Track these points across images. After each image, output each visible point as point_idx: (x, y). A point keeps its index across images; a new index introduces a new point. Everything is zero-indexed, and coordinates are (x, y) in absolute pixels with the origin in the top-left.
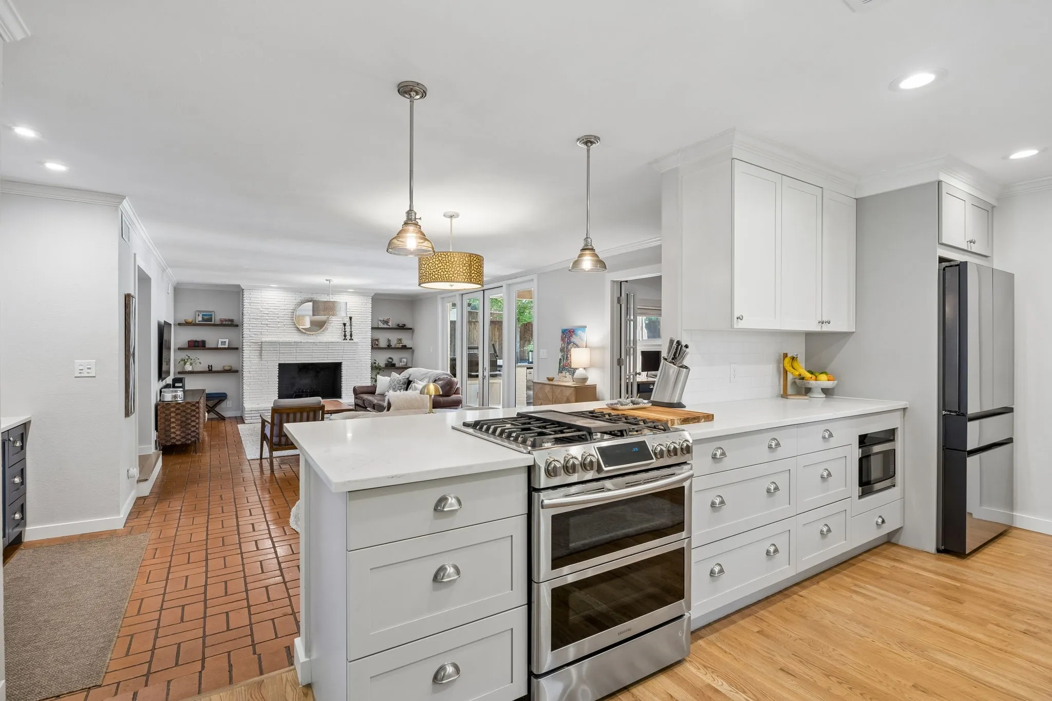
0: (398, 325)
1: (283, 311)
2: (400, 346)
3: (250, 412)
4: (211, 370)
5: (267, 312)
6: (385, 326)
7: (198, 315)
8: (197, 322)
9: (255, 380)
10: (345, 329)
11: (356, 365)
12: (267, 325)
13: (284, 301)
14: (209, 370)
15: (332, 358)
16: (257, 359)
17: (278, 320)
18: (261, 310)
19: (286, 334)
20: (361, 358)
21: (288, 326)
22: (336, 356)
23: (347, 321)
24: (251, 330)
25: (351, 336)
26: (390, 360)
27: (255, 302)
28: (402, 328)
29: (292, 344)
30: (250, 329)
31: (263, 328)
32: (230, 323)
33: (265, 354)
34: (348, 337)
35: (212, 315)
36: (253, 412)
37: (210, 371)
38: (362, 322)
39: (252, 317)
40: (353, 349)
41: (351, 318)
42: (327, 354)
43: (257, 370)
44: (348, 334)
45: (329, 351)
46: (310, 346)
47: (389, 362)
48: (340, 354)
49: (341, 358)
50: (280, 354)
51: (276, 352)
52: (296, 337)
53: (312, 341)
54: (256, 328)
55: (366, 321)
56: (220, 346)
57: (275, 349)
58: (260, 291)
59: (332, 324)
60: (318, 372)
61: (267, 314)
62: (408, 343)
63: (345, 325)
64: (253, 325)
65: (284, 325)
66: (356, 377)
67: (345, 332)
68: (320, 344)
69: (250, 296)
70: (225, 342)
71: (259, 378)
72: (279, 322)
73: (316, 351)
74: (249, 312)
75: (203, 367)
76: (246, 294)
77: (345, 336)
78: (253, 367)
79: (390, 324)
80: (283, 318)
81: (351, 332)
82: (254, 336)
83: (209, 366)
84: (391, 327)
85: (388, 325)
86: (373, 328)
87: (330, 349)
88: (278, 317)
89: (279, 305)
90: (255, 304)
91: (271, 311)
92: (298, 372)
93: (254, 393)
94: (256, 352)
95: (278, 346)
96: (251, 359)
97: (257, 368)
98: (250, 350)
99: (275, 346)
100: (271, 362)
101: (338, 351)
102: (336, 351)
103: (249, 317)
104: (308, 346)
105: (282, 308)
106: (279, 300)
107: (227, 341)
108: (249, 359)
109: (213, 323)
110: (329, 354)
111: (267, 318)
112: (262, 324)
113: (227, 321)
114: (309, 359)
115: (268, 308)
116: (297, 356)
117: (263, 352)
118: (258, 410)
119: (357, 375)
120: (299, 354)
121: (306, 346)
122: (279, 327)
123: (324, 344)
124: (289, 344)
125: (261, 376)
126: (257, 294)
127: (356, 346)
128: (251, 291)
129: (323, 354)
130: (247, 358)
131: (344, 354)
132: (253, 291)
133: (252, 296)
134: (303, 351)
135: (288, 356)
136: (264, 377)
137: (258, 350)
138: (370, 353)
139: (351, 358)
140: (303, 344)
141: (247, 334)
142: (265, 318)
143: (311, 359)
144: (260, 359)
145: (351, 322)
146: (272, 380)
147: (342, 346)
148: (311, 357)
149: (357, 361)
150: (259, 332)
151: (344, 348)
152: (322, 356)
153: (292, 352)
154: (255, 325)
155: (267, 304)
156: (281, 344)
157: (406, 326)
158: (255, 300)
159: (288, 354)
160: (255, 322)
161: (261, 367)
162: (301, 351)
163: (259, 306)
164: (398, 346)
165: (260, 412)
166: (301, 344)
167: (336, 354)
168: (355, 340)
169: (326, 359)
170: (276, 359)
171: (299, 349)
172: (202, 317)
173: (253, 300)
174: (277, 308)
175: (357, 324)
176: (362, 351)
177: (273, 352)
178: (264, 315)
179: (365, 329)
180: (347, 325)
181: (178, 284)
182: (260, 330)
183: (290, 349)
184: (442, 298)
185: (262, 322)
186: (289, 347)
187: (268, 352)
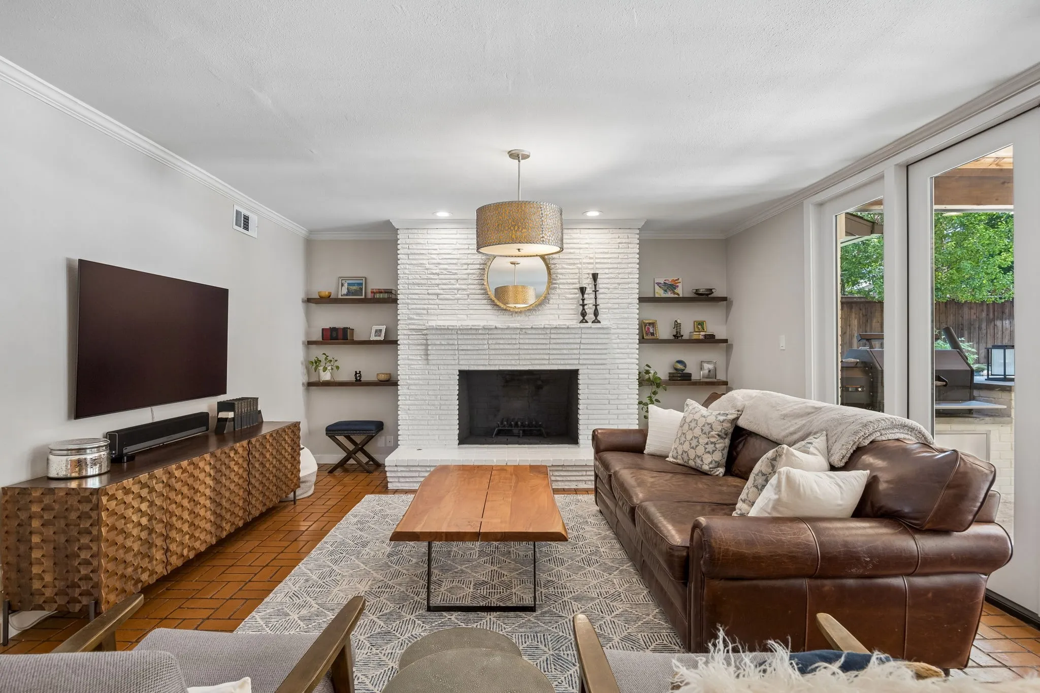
0: (697, 292)
1: (465, 267)
2: (701, 337)
3: (396, 469)
4: (360, 380)
5: (437, 271)
6: (670, 295)
7: (342, 285)
8: (340, 297)
9: (416, 402)
10: (583, 300)
11: (608, 376)
12: (438, 295)
13: (469, 248)
14: (357, 380)
15: (559, 362)
16: (420, 362)
17: (458, 286)
18: (428, 266)
19: (471, 312)
20: (618, 361)
21: (477, 297)
22: (566, 357)
23: (587, 282)
24: (410, 307)
25: (596, 314)
26: (679, 366)
27: (418, 252)
28: (704, 297)
29: (480, 332)
30: (408, 304)
31: (431, 302)
32: (386, 296)
33: (433, 352)
34: (590, 316)
35: (361, 284)
36: (400, 469)
37: (358, 382)
38: (619, 284)
39: (411, 281)
40: (600, 341)
41: (595, 277)
42: (548, 352)
43: (421, 382)
44: (590, 310)
45: (551, 346)
46: (514, 336)
47: (676, 369)
48: (576, 351)
49: (576, 362)
50: (461, 352)
51: (453, 347)
52: (489, 319)
53: (518, 325)
54: (419, 302)
55: (629, 283)
56: (373, 338)
57: (451, 342)
58: (425, 231)
59: (558, 291)
60: (539, 388)
61: (438, 274)
62: (716, 327)
63: (583, 290)
64: (414, 296)
65: (468, 295)
66: (607, 402)
67: (583, 305)
68: (534, 332)
69: (408, 241)
70: (381, 330)
71: (424, 397)
72: (458, 290)
73: (525, 347)
74: (407, 271)
75: (346, 375)
76: (402, 238)
77: (584, 314)
78: (414, 376)
79: (679, 290)
80: (465, 282)
81: (596, 305)
82: (415, 317)
83: (356, 372)
84: (681, 296)
85: (674, 293)
86: (642, 300)
87: (554, 341)
88: (457, 280)
89: (458, 256)
90: (417, 257)
91: (446, 269)
92: (504, 386)
93: (415, 427)
94: (419, 347)
95: (455, 337)
96: (409, 362)
97: (419, 379)
98: (409, 344)
99: (450, 337)
100: (446, 367)
101: (569, 346)
102: (565, 346)
103: (407, 281)
104: (509, 336)
105: (464, 261)
106: (458, 246)
107: (383, 328)
108: (407, 362)
109: (363, 297)
110: (551, 352)
111: (437, 282)
112: (428, 294)
113: (381, 292)
114: (513, 362)
115: (439, 264)
116: (492, 357)
117: (430, 348)
118: (407, 466)
119: (610, 397)
120: (493, 352)
121: (507, 336)
122: (458, 299)
123: (540, 332)
124: (474, 332)
125: (428, 394)
126: (421, 236)
127: (606, 336)
128: (410, 231)
129: (542, 352)
130: (404, 359)
131: (582, 352)
132: (414, 231)
133: (412, 241)
134: (502, 347)
135: (475, 357)
136: (433, 397)
137: (422, 345)
138: (637, 351)
139: (597, 362)
140: (499, 332)
141: (403, 313)
142: (433, 282)
143: (518, 362)
144: (426, 362)
145: (595, 285)
146: (447, 402)
147: (577, 336)
148: (517, 357)
149: (608, 367)
150: (424, 309)
151: (578, 341)
152: (538, 357)
153: (481, 347)
154: (416, 297)
155: (438, 254)
156: (459, 332)
157: (715, 295)
158: (418, 249)
159: (475, 352)
160: (416, 291)
161: (428, 377)
162: (497, 347)
163: (423, 259)
164: (696, 336)
165: (412, 469)
166: (495, 332)
167: (565, 352)
168: (604, 323)
169: (546, 362)
170: (453, 362)
171: (494, 342)
172: (348, 289)
173: (414, 249)
174: (454, 261)
175: (609, 289)
176: (620, 346)
177: (447, 347)
178: (432, 276)
179: (625, 301)
180: (589, 291)
181: (311, 232)
182: (426, 306)
183: (476, 342)
184: (821, 205)
185: (428, 290)
186: (474, 337)
187: (438, 347)
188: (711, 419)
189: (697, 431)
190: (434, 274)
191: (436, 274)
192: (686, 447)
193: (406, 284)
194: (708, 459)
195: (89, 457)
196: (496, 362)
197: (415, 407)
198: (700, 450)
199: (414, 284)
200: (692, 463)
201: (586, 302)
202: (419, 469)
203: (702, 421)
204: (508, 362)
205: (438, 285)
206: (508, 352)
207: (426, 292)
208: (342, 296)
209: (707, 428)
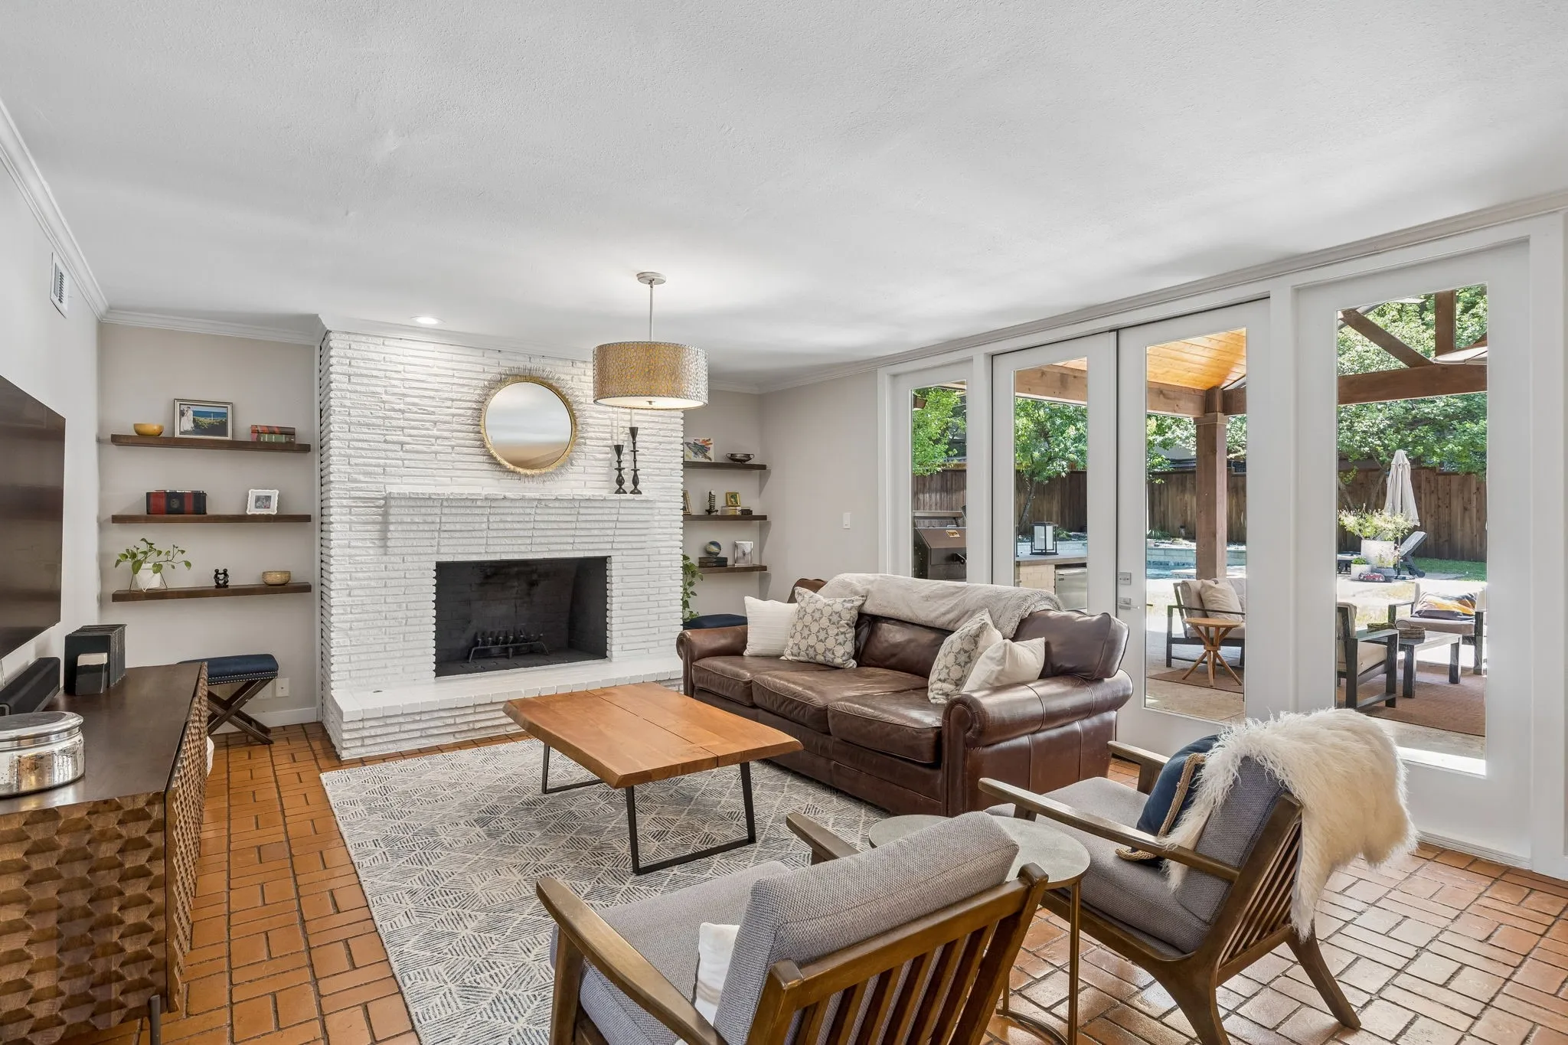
0: (732, 457)
1: (449, 403)
2: (738, 513)
3: (360, 725)
4: (225, 585)
5: (402, 407)
6: (700, 459)
7: (182, 414)
8: (177, 435)
9: (365, 616)
10: (619, 462)
11: (647, 564)
12: (402, 444)
13: (454, 376)
14: (218, 586)
15: (586, 546)
16: (371, 552)
17: (435, 432)
18: (385, 397)
19: (459, 473)
20: (659, 544)
21: (466, 450)
22: (597, 539)
23: (623, 439)
24: (353, 461)
25: (635, 482)
26: (714, 549)
27: (365, 372)
28: (738, 464)
29: (479, 503)
30: (349, 456)
31: (390, 454)
32: (283, 439)
33: (396, 535)
34: (628, 485)
35: (225, 415)
36: (368, 724)
37: (222, 588)
38: (660, 443)
39: (354, 420)
40: (642, 518)
41: (633, 432)
42: (572, 532)
43: (373, 583)
44: (628, 477)
45: (579, 525)
46: (528, 511)
47: (709, 553)
48: (609, 532)
49: (609, 546)
50: (443, 535)
51: (433, 527)
52: (485, 484)
53: (537, 495)
54: (369, 453)
55: (671, 443)
56: (252, 510)
57: (430, 519)
58: (380, 341)
59: (586, 449)
60: (533, 584)
61: (403, 412)
62: (749, 500)
63: (618, 449)
64: (360, 445)
65: (453, 447)
66: (645, 598)
67: (620, 469)
68: (557, 504)
69: (350, 353)
70: (268, 498)
71: (378, 608)
72: (437, 438)
73: (542, 526)
74: (347, 403)
75: (200, 576)
76: (337, 346)
77: (620, 481)
78: (360, 575)
79: (711, 454)
80: (447, 426)
81: (635, 470)
82: (361, 478)
83: (217, 571)
84: (713, 461)
85: (706, 457)
86: (688, 465)
87: (583, 518)
88: (435, 423)
89: (436, 386)
90: (365, 380)
91: (414, 404)
92: (481, 585)
93: (363, 657)
94: (369, 527)
95: (438, 511)
96: (353, 551)
97: (370, 579)
98: (351, 523)
99: (429, 511)
100: (416, 558)
101: (601, 525)
102: (597, 525)
103: (347, 418)
104: (521, 511)
105: (446, 395)
106: (435, 371)
107: (274, 494)
108: (348, 551)
109: (229, 438)
110: (578, 533)
111: (402, 423)
112: (385, 441)
113: (274, 433)
114: (523, 548)
115: (404, 395)
116: (490, 542)
117: (392, 527)
118: (384, 717)
119: (650, 591)
120: (495, 534)
121: (518, 511)
122: (436, 453)
123: (566, 504)
124: (469, 504)
125: (385, 602)
126: (372, 348)
127: (649, 511)
128: (353, 337)
129: (563, 533)
130: (340, 546)
131: (617, 532)
132: (358, 338)
133: (356, 354)
134: (508, 526)
135: (465, 541)
136: (395, 607)
137: (374, 523)
138: (681, 531)
139: (635, 545)
140: (508, 504)
141: (339, 471)
142: (394, 423)
143: (529, 547)
144: (382, 550)
145: (634, 444)
146: (418, 613)
147: (614, 511)
148: (528, 541)
149: (647, 552)
150: (378, 466)
151: (614, 518)
152: (558, 540)
153: (477, 526)
154: (365, 445)
155: (402, 380)
156: (445, 504)
157: (753, 461)
158: (366, 369)
159: (466, 535)
160: (365, 437)
161: (384, 574)
162: (502, 526)
163: (377, 386)
164: (731, 511)
165: (389, 721)
166: (502, 504)
167: (596, 532)
168: (645, 494)
169: (569, 547)
170: (429, 550)
171: (498, 518)
172: (194, 420)
173: (358, 367)
174: (432, 394)
175: (648, 449)
176: (663, 524)
177: (421, 527)
178: (392, 414)
179: (667, 466)
180: (625, 450)
181: (111, 309)
182: (382, 462)
183: (470, 519)
184: (895, 376)
185: (385, 435)
186: (468, 511)
187: (405, 527)
188: (838, 607)
189: (825, 622)
190: (394, 410)
191: (400, 410)
192: (812, 641)
193: (346, 423)
194: (840, 651)
195: (56, 748)
196: (498, 549)
197: (361, 624)
198: (830, 643)
199: (360, 424)
200: (820, 658)
201: (622, 465)
202: (401, 720)
203: (827, 611)
204: (516, 548)
205: (403, 428)
206: (516, 533)
207: (382, 438)
208: (181, 433)
209: (835, 618)
